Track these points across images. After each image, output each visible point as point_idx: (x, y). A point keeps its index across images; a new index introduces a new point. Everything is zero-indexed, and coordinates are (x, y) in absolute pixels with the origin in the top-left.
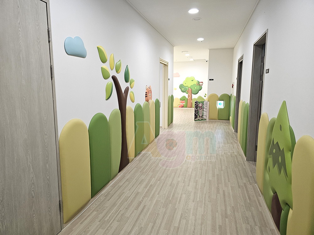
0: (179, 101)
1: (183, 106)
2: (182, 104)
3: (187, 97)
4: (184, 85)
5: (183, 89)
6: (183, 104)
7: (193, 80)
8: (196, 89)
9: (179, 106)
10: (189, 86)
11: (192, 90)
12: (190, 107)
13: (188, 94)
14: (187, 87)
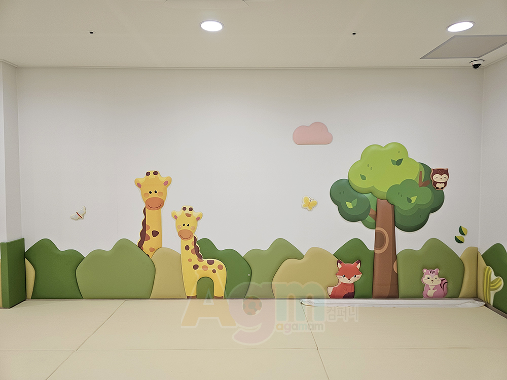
0: (334, 266)
1: (351, 291)
2: (345, 280)
3: (371, 246)
4: (358, 184)
5: (349, 205)
6: (353, 280)
7: (399, 162)
8: (416, 205)
9: (330, 290)
10: (383, 189)
11: (397, 209)
12: (387, 294)
13: (378, 229)
14: (368, 196)
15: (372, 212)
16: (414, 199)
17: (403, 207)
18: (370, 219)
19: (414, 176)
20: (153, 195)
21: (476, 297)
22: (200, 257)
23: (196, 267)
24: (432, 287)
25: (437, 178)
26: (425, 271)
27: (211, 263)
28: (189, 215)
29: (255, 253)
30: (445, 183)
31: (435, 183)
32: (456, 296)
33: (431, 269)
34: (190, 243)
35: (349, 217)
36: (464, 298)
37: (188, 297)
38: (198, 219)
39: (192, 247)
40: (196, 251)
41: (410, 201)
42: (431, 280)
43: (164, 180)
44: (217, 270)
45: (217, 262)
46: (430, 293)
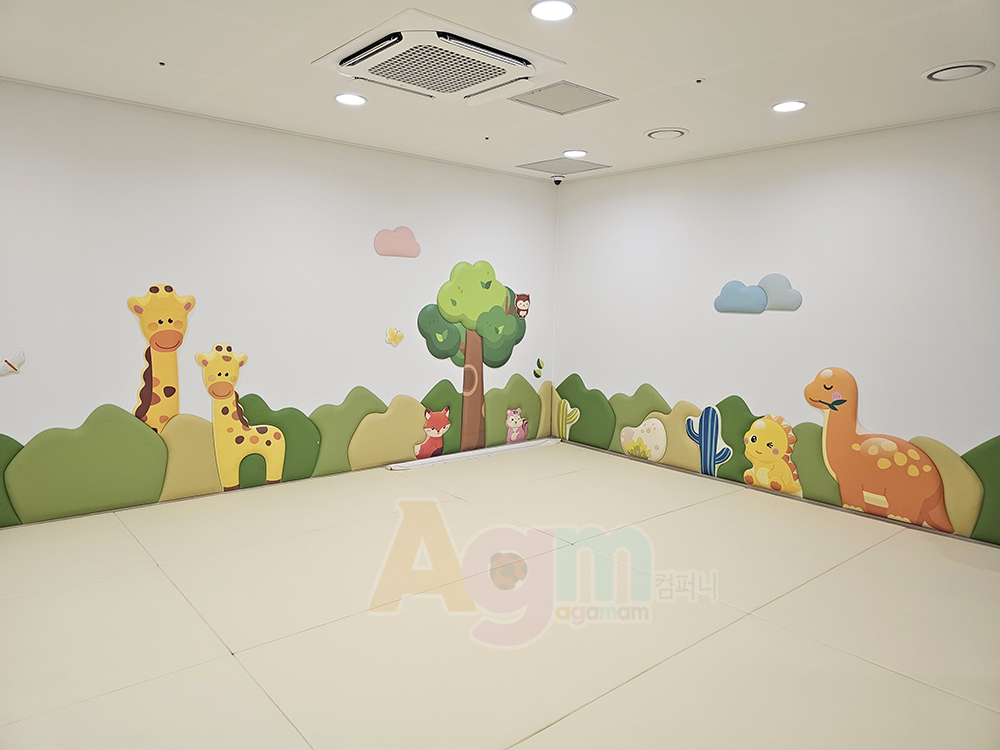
1: (440, 446)
5: (440, 338)
6: (442, 432)
8: (503, 336)
9: (418, 449)
11: (485, 342)
12: (475, 445)
13: (466, 366)
14: (458, 325)
15: (462, 347)
16: (501, 329)
17: (492, 338)
18: (460, 354)
19: (501, 303)
20: (166, 326)
21: (551, 436)
22: (246, 424)
23: (240, 440)
24: (515, 430)
25: (521, 304)
26: (509, 412)
27: (263, 431)
28: (227, 359)
29: (326, 410)
30: (527, 310)
31: (519, 310)
32: (533, 438)
33: (514, 409)
34: (230, 403)
35: (438, 352)
36: (540, 438)
37: (227, 490)
38: (241, 364)
39: (233, 409)
40: (240, 415)
41: (497, 331)
42: (514, 422)
43: (184, 302)
44: (273, 440)
45: (272, 430)
46: (514, 437)
